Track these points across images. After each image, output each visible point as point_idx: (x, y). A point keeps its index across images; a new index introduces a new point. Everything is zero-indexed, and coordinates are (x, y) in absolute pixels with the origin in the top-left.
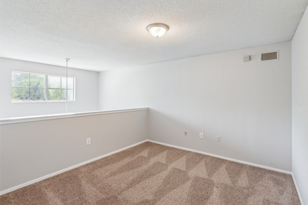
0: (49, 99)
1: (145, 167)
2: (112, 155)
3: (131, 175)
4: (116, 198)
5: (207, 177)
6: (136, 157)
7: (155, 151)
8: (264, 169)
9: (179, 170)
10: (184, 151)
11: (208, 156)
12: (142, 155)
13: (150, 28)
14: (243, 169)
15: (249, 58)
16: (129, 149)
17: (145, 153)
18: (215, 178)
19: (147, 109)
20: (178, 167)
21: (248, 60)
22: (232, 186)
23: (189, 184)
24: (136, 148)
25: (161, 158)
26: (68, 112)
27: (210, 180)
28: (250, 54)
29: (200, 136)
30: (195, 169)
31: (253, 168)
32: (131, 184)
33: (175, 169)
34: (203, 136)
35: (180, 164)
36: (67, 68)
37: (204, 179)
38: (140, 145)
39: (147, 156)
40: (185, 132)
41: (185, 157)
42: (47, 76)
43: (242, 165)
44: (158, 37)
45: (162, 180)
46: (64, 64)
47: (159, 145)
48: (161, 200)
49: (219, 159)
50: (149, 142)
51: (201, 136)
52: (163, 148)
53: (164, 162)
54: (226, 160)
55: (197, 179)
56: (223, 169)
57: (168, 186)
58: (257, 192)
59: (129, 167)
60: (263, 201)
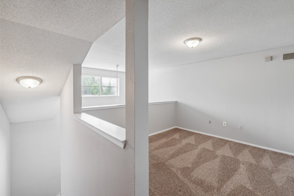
0: (102, 94)
1: (179, 146)
2: (152, 136)
3: (171, 150)
4: (164, 164)
5: (233, 156)
6: (170, 138)
7: (184, 135)
8: (287, 155)
9: (207, 150)
10: (209, 136)
11: (231, 141)
12: (175, 137)
13: (187, 42)
14: (266, 153)
15: (270, 59)
16: (163, 132)
17: (177, 136)
18: (240, 157)
19: (175, 102)
20: (207, 148)
21: (270, 60)
22: (257, 164)
23: (218, 160)
24: (168, 132)
25: (191, 140)
26: (118, 104)
27: (236, 159)
28: (271, 55)
29: (223, 124)
30: (221, 150)
31: (276, 153)
32: (173, 156)
33: (204, 148)
34: (226, 124)
35: (208, 145)
36: (117, 72)
37: (230, 158)
38: (171, 130)
39: (178, 138)
40: (210, 121)
41: (211, 141)
42: (101, 78)
43: (265, 150)
44: (193, 47)
45: (195, 156)
46: (115, 69)
47: (187, 131)
48: (198, 168)
49: (241, 144)
50: (178, 128)
51: (225, 125)
52: (191, 134)
53: (194, 143)
54: (249, 146)
55: (224, 157)
56: (246, 151)
57: (202, 160)
58: (281, 171)
59: (167, 145)
60: (287, 178)
